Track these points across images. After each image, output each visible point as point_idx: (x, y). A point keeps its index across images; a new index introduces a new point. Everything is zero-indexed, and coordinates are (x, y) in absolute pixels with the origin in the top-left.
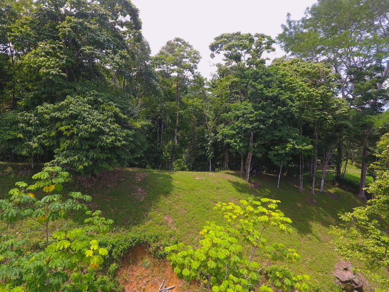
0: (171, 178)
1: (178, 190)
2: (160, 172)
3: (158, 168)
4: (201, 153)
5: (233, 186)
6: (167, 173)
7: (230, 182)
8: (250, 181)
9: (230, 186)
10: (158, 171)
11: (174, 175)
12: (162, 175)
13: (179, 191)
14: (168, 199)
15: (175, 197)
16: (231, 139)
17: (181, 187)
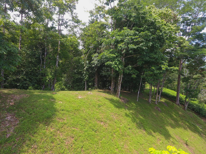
0: (53, 98)
1: (62, 112)
2: (42, 92)
3: (40, 89)
4: (78, 76)
5: (111, 103)
6: (49, 94)
7: (107, 99)
8: (120, 98)
9: (108, 103)
10: (39, 92)
11: (56, 95)
12: (44, 97)
13: (64, 114)
14: (50, 126)
15: (58, 122)
16: (112, 61)
17: (64, 108)
